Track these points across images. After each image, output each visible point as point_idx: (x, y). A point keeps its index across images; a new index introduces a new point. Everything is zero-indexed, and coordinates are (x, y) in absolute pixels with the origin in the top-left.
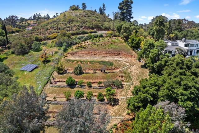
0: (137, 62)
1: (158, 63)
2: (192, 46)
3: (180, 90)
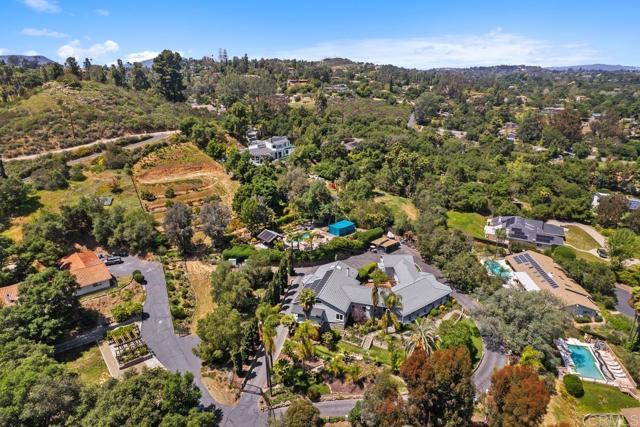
0: (225, 175)
1: (247, 174)
2: (280, 146)
3: (264, 190)
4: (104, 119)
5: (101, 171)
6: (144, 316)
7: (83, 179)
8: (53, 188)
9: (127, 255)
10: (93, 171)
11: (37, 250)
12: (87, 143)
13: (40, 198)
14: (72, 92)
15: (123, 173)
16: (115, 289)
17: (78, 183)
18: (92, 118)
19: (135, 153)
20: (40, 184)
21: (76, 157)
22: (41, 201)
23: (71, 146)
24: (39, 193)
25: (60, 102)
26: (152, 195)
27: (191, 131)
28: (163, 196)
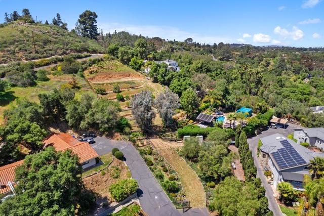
4: (56, 43)
5: (60, 74)
6: (139, 193)
7: (48, 80)
8: (24, 85)
9: (95, 137)
10: (54, 74)
11: (24, 131)
12: (45, 57)
13: (14, 92)
14: (30, 26)
15: (77, 76)
16: (102, 167)
17: (44, 82)
18: (46, 42)
19: (83, 64)
20: (13, 82)
21: (39, 66)
22: (15, 95)
23: (33, 59)
24: (13, 89)
25: (22, 32)
26: (104, 91)
27: (117, 53)
28: (112, 92)
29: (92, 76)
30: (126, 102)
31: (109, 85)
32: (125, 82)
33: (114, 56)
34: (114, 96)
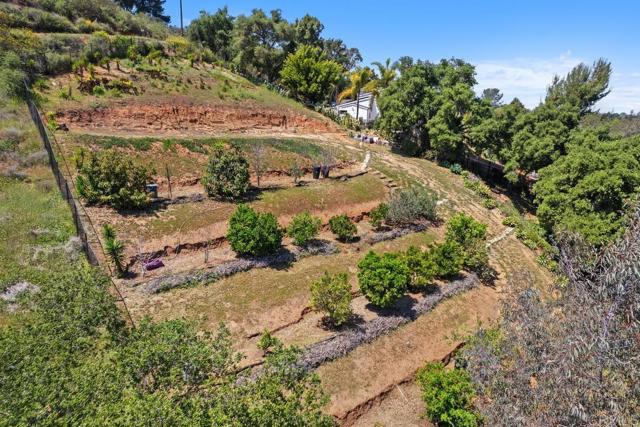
26: (140, 184)
27: (226, 40)
28: (199, 190)
29: (89, 101)
30: (301, 266)
31: (183, 152)
32: (271, 142)
33: (213, 48)
34: (212, 220)
